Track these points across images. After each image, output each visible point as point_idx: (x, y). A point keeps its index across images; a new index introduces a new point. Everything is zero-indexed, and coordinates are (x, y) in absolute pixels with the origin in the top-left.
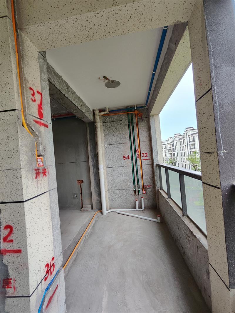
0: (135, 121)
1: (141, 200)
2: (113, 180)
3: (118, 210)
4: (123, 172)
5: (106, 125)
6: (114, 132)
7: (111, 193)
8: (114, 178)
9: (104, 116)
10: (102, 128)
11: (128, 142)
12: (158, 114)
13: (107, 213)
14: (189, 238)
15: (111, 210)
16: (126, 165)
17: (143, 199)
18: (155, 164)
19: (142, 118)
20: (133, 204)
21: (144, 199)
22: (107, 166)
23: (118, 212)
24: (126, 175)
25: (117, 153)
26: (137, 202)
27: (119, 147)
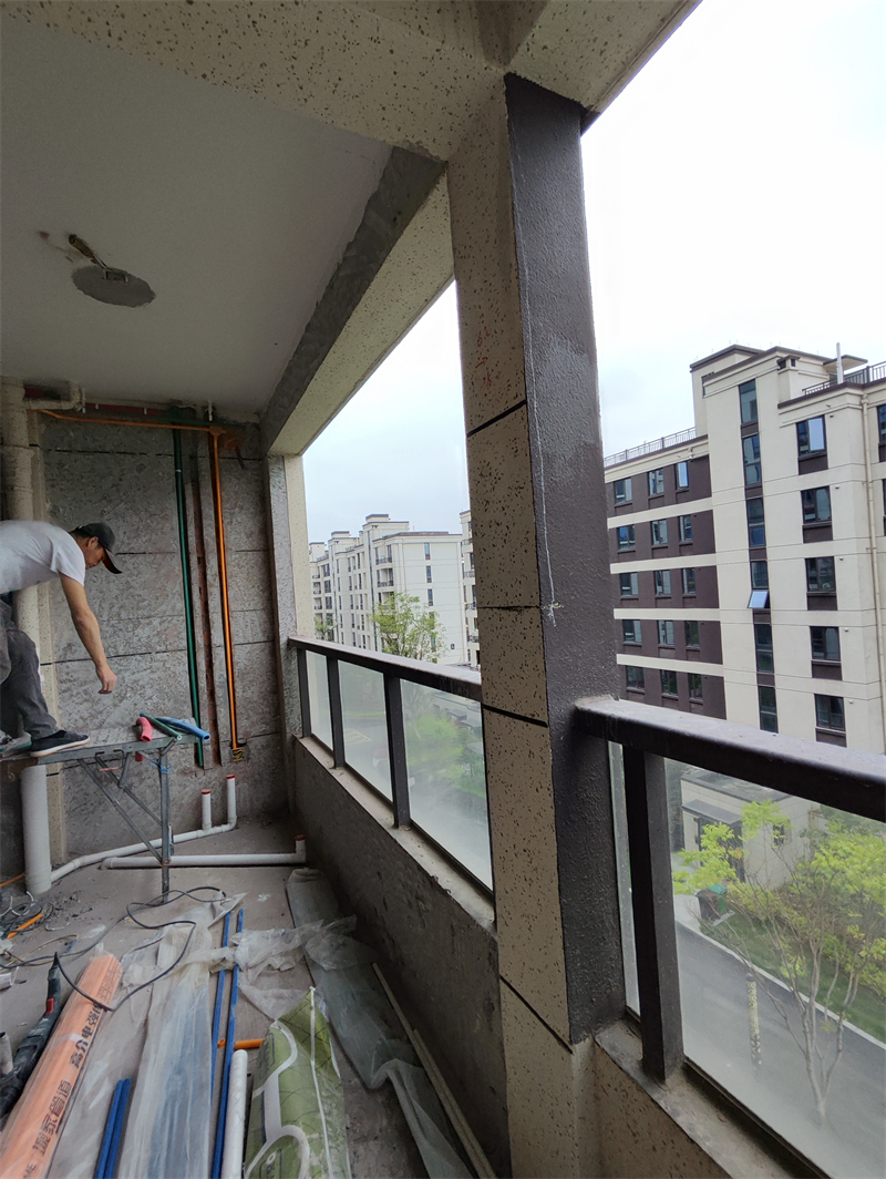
0: (204, 464)
1: (225, 788)
2: (91, 715)
3: (113, 855)
4: (147, 679)
5: (61, 465)
6: (105, 498)
7: (80, 777)
8: (100, 707)
9: (57, 421)
10: (41, 475)
11: (171, 549)
12: (299, 454)
13: (57, 882)
14: (421, 903)
15: (77, 862)
16: (158, 648)
17: (232, 782)
18: (283, 640)
19: (240, 459)
20: (190, 811)
21: (237, 784)
22: (61, 652)
23: (115, 861)
24: (160, 691)
25: (116, 592)
26: (207, 799)
27: (130, 566)
